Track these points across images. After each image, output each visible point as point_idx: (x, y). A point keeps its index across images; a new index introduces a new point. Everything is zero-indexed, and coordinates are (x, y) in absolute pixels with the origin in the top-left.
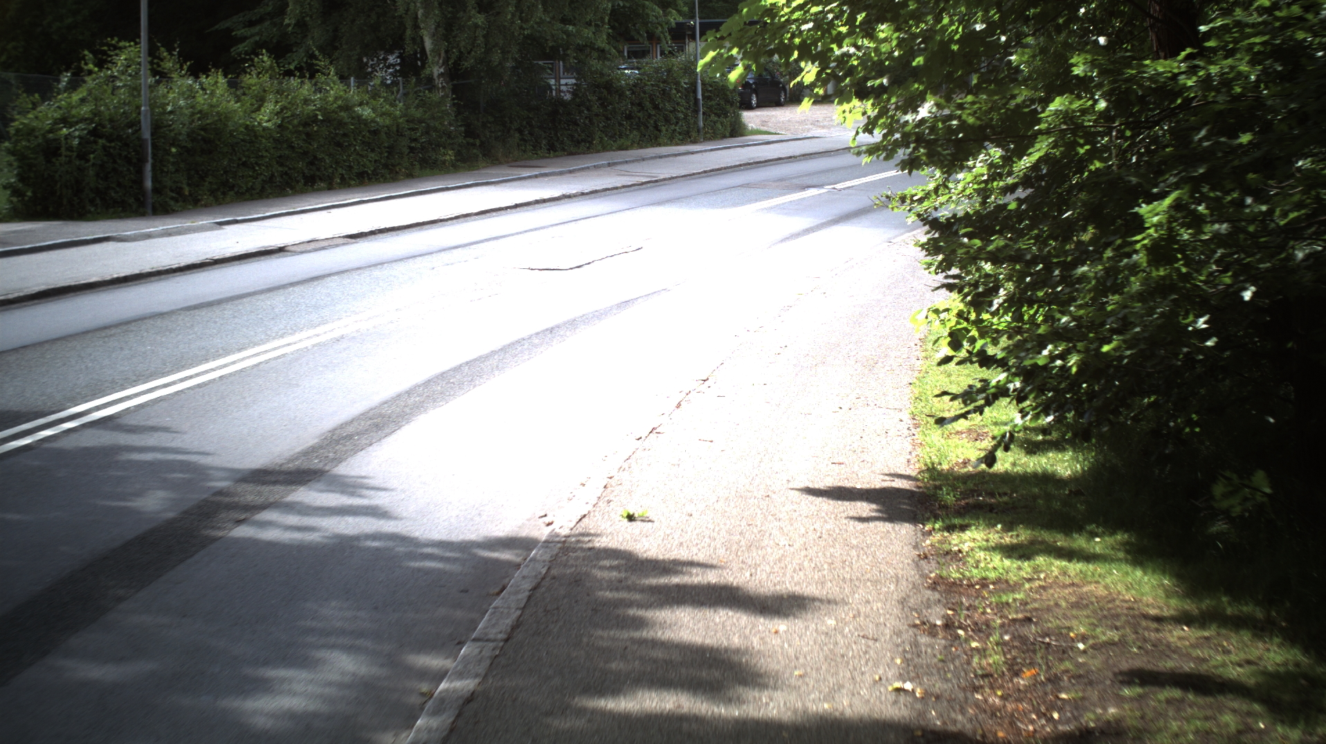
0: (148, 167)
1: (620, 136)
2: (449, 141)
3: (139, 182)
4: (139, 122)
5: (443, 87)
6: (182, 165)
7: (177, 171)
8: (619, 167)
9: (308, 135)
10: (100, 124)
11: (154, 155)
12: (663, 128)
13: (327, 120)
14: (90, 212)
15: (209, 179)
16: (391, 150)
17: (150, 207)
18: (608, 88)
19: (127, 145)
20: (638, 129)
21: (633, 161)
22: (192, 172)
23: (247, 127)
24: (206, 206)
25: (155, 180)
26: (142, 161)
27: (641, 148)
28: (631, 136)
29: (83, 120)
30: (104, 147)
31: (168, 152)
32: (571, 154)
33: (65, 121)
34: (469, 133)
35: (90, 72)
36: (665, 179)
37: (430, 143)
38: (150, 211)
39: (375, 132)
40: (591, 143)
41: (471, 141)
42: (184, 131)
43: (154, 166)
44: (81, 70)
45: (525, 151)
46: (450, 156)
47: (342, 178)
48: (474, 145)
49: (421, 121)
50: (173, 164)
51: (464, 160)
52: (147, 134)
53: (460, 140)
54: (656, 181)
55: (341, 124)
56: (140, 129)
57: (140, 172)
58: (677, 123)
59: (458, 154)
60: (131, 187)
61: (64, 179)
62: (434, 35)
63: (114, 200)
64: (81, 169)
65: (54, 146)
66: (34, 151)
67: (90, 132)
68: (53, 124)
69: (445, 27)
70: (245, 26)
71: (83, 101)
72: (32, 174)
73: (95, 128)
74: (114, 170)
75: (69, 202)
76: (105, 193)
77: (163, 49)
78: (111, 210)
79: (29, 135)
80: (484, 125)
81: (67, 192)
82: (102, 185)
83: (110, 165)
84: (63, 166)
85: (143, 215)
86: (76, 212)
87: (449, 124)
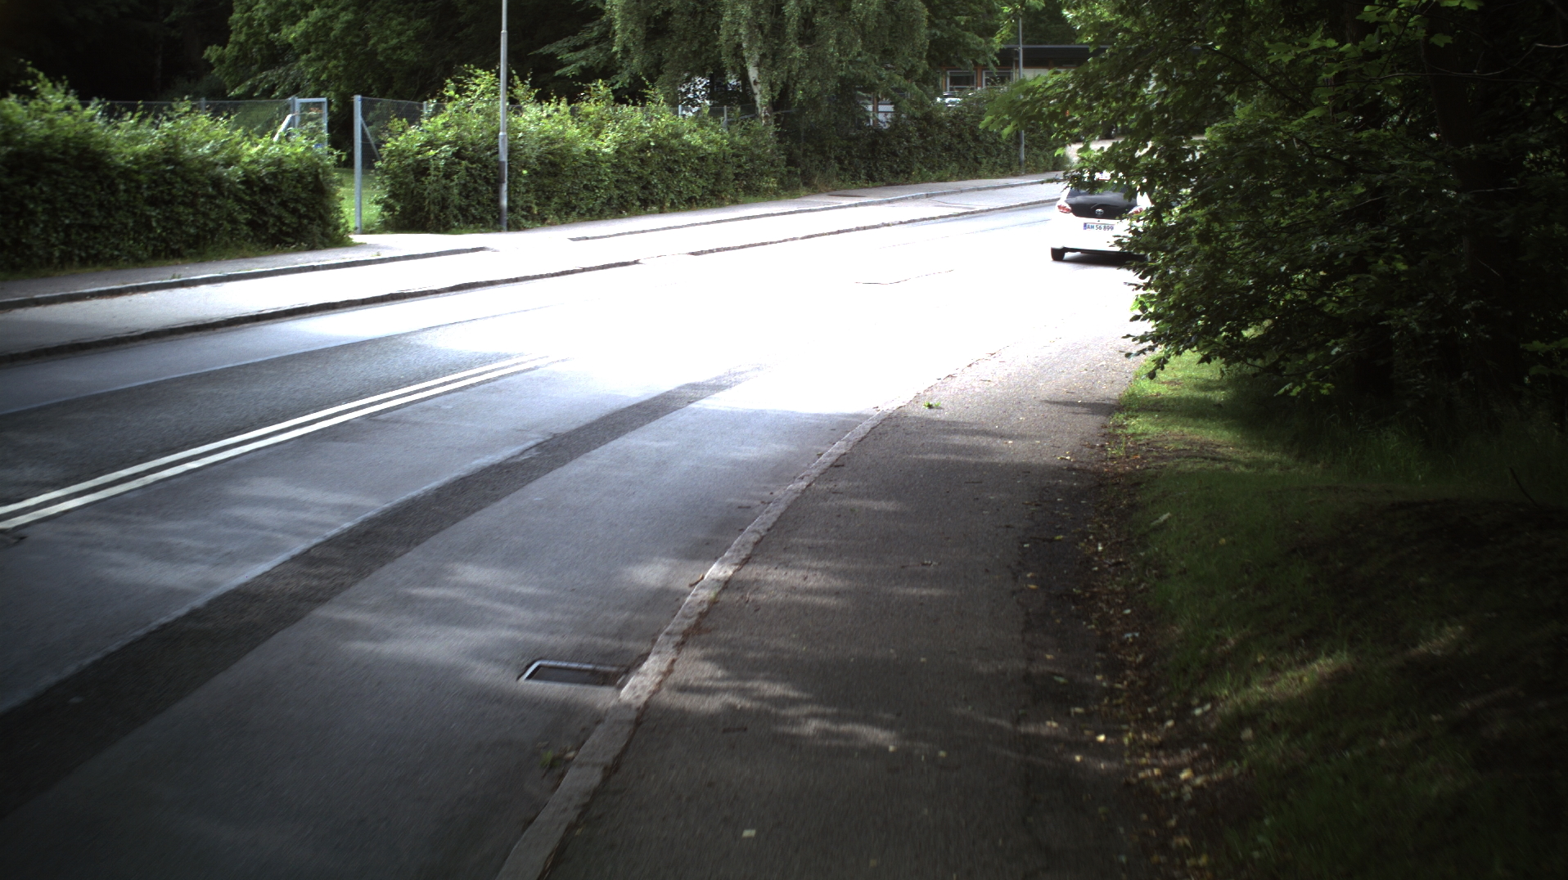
0: (505, 187)
1: (940, 168)
2: (772, 169)
3: (496, 201)
4: (497, 146)
5: (766, 117)
6: (532, 186)
7: (527, 192)
8: (937, 199)
9: (642, 160)
10: (463, 148)
11: (509, 176)
12: (984, 161)
13: (659, 146)
14: (454, 227)
15: (556, 199)
16: (718, 176)
17: (505, 223)
18: (929, 120)
19: (486, 166)
20: (957, 161)
21: (952, 193)
22: (540, 193)
23: (588, 152)
24: (551, 224)
25: (509, 200)
26: (499, 181)
27: (961, 180)
28: (951, 168)
29: (448, 143)
30: (467, 169)
31: (520, 174)
32: (890, 184)
33: (431, 143)
34: (791, 162)
35: (451, 99)
36: (982, 211)
37: (754, 171)
38: (505, 227)
39: (702, 159)
40: (909, 173)
41: (793, 169)
42: (534, 155)
43: (509, 187)
44: (443, 96)
45: (844, 181)
46: (772, 183)
47: (673, 204)
48: (795, 174)
49: (745, 148)
50: (525, 184)
51: (786, 189)
52: (504, 157)
53: (784, 169)
54: (973, 213)
55: (673, 151)
56: (497, 153)
57: (497, 192)
58: (998, 155)
59: (781, 182)
60: (489, 205)
61: (432, 196)
62: (758, 65)
63: (474, 217)
64: (446, 188)
65: (423, 166)
66: (405, 170)
67: (454, 154)
68: (421, 146)
69: (772, 58)
70: (570, 51)
71: (446, 126)
72: (402, 191)
73: (459, 151)
74: (475, 189)
75: (437, 217)
76: (467, 210)
77: (516, 78)
78: (472, 226)
79: (400, 155)
80: (805, 155)
81: (435, 209)
82: (464, 203)
83: (471, 185)
84: (431, 184)
85: (499, 230)
86: (442, 226)
87: (773, 152)
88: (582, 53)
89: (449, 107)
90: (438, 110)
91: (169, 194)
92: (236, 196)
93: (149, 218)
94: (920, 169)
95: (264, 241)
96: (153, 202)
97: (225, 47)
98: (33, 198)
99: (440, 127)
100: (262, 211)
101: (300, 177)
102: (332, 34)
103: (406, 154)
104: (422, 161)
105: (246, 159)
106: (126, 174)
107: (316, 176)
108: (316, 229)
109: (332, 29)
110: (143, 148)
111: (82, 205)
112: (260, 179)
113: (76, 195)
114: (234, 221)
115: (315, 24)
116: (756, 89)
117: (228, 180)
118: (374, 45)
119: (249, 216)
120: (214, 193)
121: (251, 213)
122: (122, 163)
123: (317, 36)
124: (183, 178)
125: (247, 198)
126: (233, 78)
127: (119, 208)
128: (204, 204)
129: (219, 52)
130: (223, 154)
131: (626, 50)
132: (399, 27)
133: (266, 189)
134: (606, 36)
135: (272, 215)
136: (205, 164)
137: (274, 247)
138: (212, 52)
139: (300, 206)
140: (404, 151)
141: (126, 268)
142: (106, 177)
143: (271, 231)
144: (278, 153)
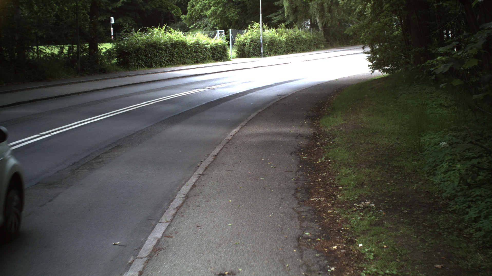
0: (262, 48)
2: (323, 43)
3: (260, 51)
4: (260, 39)
5: (321, 30)
7: (267, 49)
9: (292, 42)
10: (253, 40)
11: (263, 46)
13: (296, 38)
14: (251, 57)
15: (273, 51)
16: (310, 45)
19: (258, 44)
22: (270, 49)
23: (280, 40)
24: (272, 56)
25: (263, 51)
26: (261, 47)
29: (250, 39)
30: (254, 45)
31: (265, 45)
33: (246, 39)
34: (327, 41)
35: (250, 29)
37: (318, 43)
39: (306, 41)
41: (328, 43)
42: (268, 41)
44: (248, 29)
45: (340, 45)
46: (323, 46)
47: (299, 51)
48: (328, 44)
49: (316, 38)
50: (266, 47)
51: (326, 47)
52: (262, 42)
53: (325, 43)
55: (299, 39)
56: (260, 41)
57: (260, 49)
61: (247, 50)
62: (319, 18)
63: (256, 55)
64: (249, 48)
66: (241, 45)
67: (251, 41)
68: (244, 40)
69: (322, 17)
70: (275, 17)
71: (249, 35)
72: (240, 49)
74: (256, 49)
75: (248, 55)
76: (254, 53)
77: (264, 24)
80: (331, 39)
81: (247, 53)
83: (255, 48)
84: (246, 48)
85: (261, 57)
86: (249, 57)
87: (323, 39)
88: (278, 17)
89: (249, 31)
90: (247, 31)
91: (197, 51)
92: (209, 51)
93: (194, 55)
95: (215, 60)
96: (194, 52)
97: (186, 15)
98: (175, 52)
99: (248, 35)
100: (214, 54)
101: (221, 47)
102: (217, 13)
104: (244, 43)
105: (211, 43)
106: (190, 47)
107: (224, 47)
108: (225, 57)
110: (193, 42)
111: (183, 53)
112: (213, 47)
113: (181, 51)
114: (209, 56)
115: (213, 11)
116: (319, 24)
117: (208, 48)
118: (227, 15)
119: (212, 55)
120: (205, 50)
122: (189, 44)
123: (214, 13)
124: (200, 47)
125: (211, 51)
126: (189, 23)
127: (189, 54)
128: (204, 52)
129: (185, 17)
130: (206, 42)
131: (288, 16)
133: (215, 49)
134: (283, 12)
135: (216, 55)
136: (203, 45)
138: (183, 17)
139: (221, 53)
140: (240, 41)
141: (191, 65)
142: (187, 47)
143: (216, 58)
144: (216, 42)
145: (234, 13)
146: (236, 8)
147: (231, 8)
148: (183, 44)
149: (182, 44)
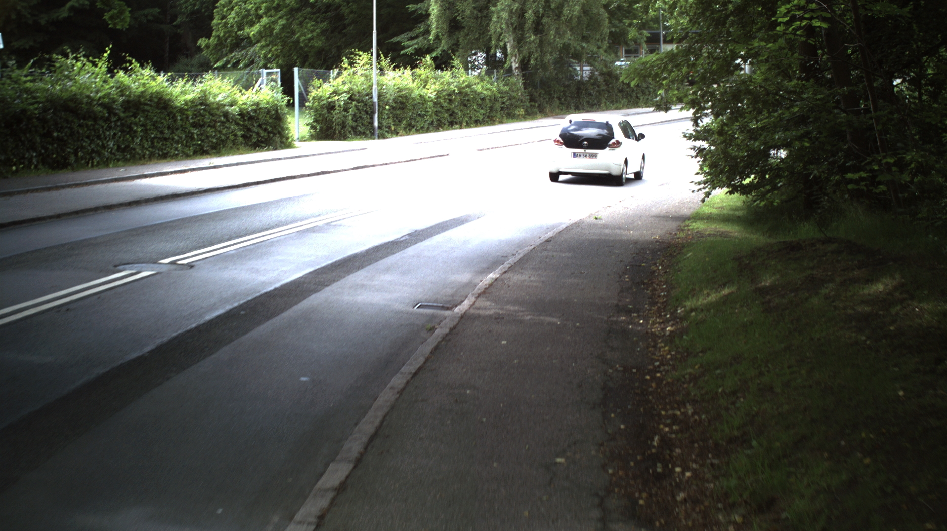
0: (376, 115)
1: (617, 102)
2: (522, 104)
3: (372, 123)
4: (372, 93)
5: (518, 75)
6: (391, 115)
7: (388, 118)
9: (450, 100)
10: (353, 95)
11: (379, 110)
12: (641, 98)
13: (460, 93)
14: (349, 137)
15: (404, 122)
16: (491, 108)
17: (377, 135)
18: (610, 76)
19: (366, 105)
20: (627, 98)
22: (395, 119)
23: (421, 96)
24: (401, 135)
25: (379, 122)
26: (373, 113)
27: (628, 108)
28: (623, 102)
29: (345, 92)
30: (356, 106)
31: (385, 109)
33: (335, 93)
34: (532, 100)
35: (346, 69)
37: (511, 105)
38: (376, 137)
39: (483, 99)
40: (599, 105)
41: (533, 104)
42: (392, 98)
43: (378, 115)
44: (341, 67)
45: (562, 110)
46: (522, 112)
47: (467, 123)
48: (534, 106)
49: (506, 92)
50: (387, 114)
51: (529, 114)
52: (375, 100)
53: (528, 104)
55: (466, 94)
56: (372, 98)
57: (372, 118)
58: (650, 94)
59: (526, 111)
60: (368, 126)
61: (337, 121)
62: (513, 46)
63: (360, 132)
64: (345, 117)
65: (332, 104)
66: (322, 107)
67: (349, 98)
68: (331, 94)
69: (520, 41)
70: (408, 40)
71: (344, 83)
72: (321, 118)
73: (351, 96)
74: (360, 117)
75: (340, 132)
76: (356, 128)
77: (382, 56)
78: (359, 137)
79: (319, 99)
80: (540, 95)
81: (339, 128)
82: (354, 124)
83: (358, 115)
84: (336, 115)
85: (374, 139)
86: (343, 137)
87: (522, 95)
88: (415, 41)
89: (345, 73)
90: (339, 74)
91: (203, 121)
92: (235, 122)
93: (193, 134)
94: (605, 103)
95: (250, 145)
96: (194, 125)
97: (209, 39)
98: (136, 124)
99: (341, 83)
100: (249, 130)
101: (269, 112)
102: (274, 32)
103: (322, 99)
104: (331, 102)
105: (241, 102)
106: (181, 111)
107: (277, 111)
108: (277, 139)
109: (274, 29)
110: (189, 97)
111: (159, 127)
112: (248, 113)
113: (156, 122)
114: (235, 135)
115: (265, 26)
117: (232, 114)
118: (298, 37)
119: (242, 132)
120: (225, 120)
121: (243, 131)
122: (179, 105)
123: (266, 32)
124: (209, 113)
125: (241, 123)
126: (215, 56)
127: (177, 129)
128: (220, 126)
129: (206, 42)
130: (228, 100)
131: (438, 38)
132: (312, 28)
133: (251, 118)
134: (427, 32)
135: (254, 132)
136: (220, 106)
137: (255, 149)
138: (202, 42)
139: (268, 127)
140: (321, 97)
141: (182, 160)
142: (171, 112)
143: (254, 140)
144: (256, 99)
145: (312, 31)
146: (319, 20)
147: (307, 20)
148: (162, 103)
149: (158, 103)
